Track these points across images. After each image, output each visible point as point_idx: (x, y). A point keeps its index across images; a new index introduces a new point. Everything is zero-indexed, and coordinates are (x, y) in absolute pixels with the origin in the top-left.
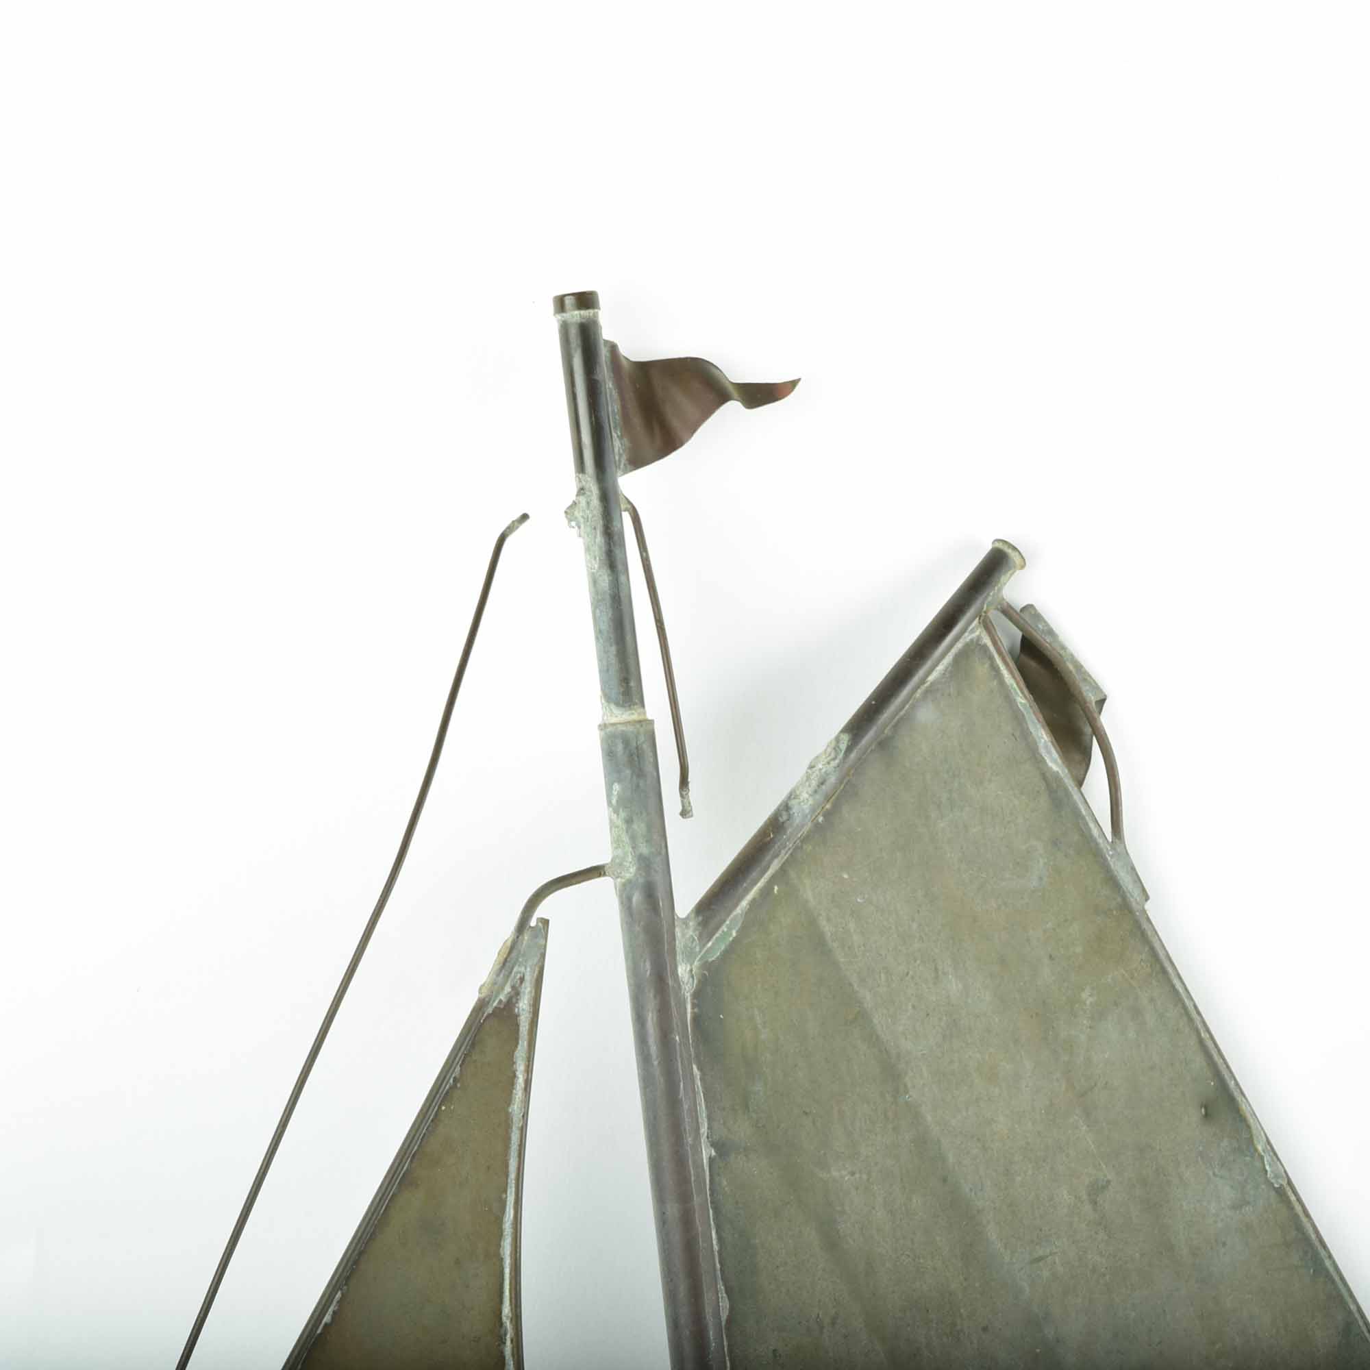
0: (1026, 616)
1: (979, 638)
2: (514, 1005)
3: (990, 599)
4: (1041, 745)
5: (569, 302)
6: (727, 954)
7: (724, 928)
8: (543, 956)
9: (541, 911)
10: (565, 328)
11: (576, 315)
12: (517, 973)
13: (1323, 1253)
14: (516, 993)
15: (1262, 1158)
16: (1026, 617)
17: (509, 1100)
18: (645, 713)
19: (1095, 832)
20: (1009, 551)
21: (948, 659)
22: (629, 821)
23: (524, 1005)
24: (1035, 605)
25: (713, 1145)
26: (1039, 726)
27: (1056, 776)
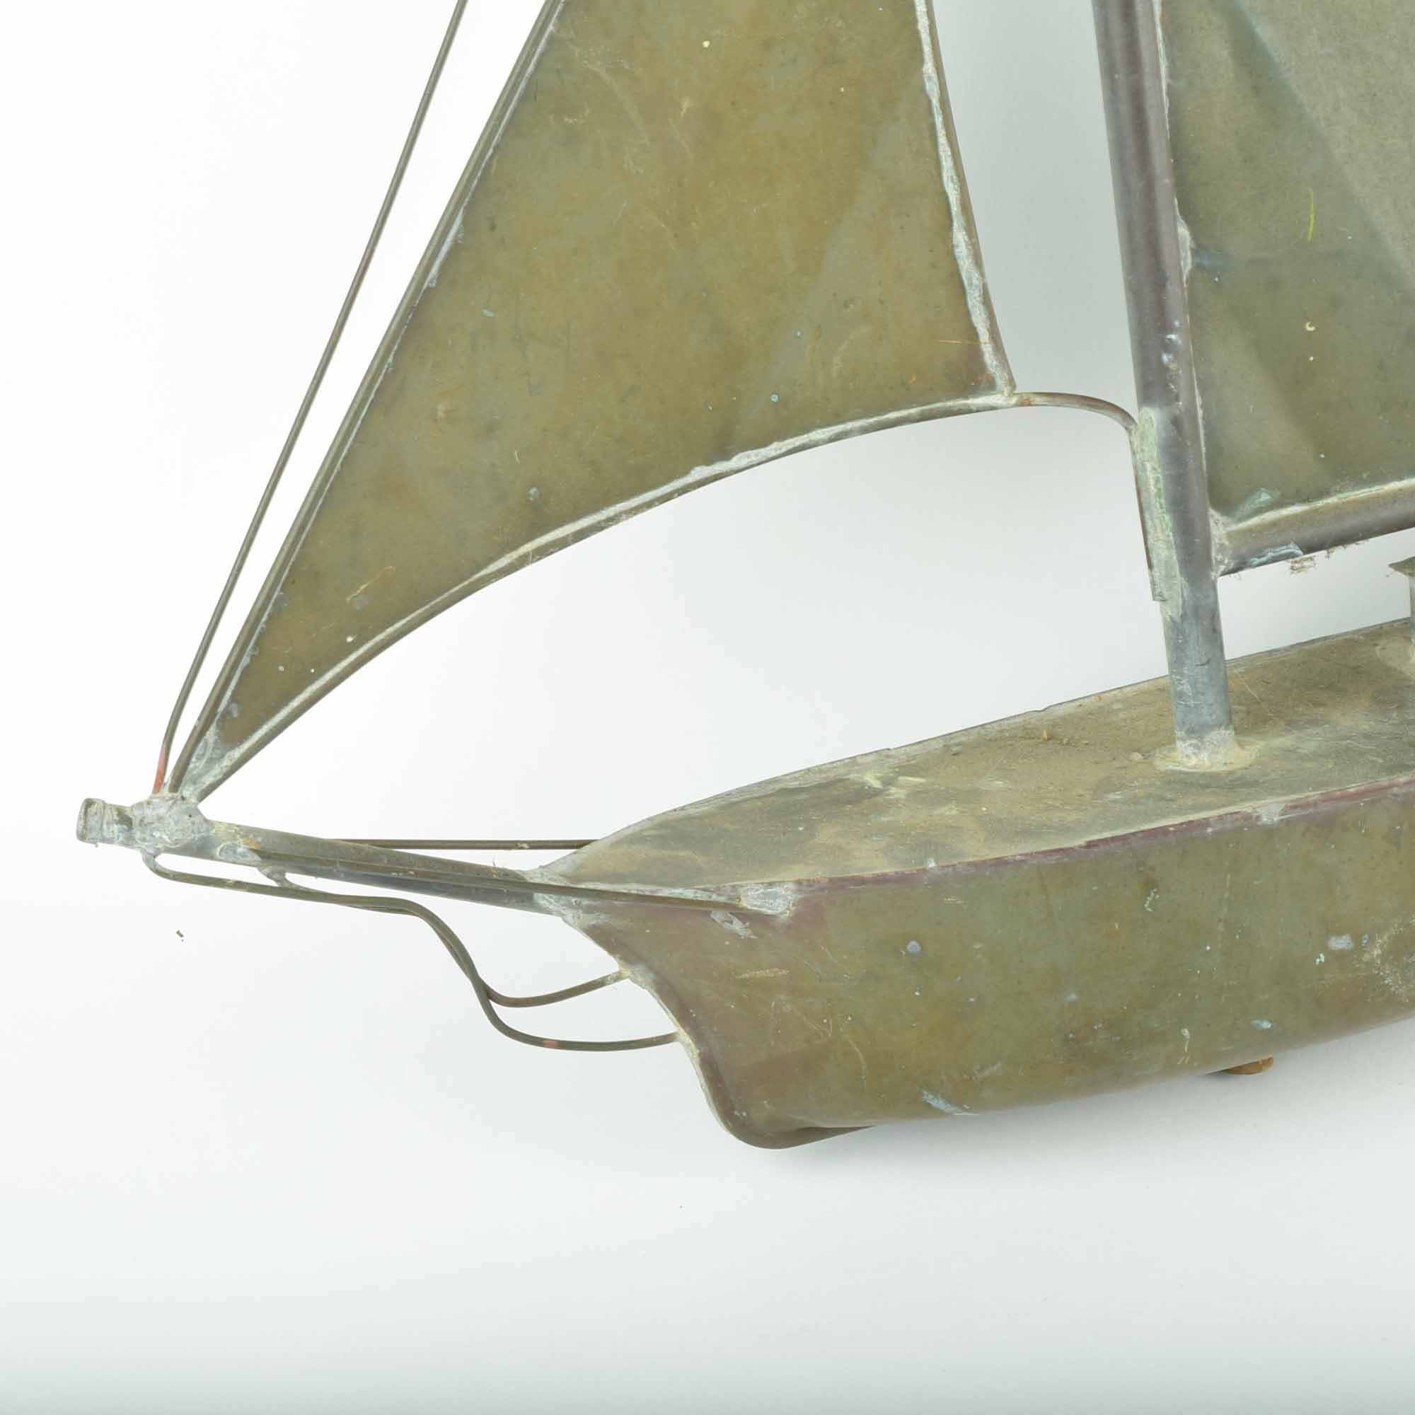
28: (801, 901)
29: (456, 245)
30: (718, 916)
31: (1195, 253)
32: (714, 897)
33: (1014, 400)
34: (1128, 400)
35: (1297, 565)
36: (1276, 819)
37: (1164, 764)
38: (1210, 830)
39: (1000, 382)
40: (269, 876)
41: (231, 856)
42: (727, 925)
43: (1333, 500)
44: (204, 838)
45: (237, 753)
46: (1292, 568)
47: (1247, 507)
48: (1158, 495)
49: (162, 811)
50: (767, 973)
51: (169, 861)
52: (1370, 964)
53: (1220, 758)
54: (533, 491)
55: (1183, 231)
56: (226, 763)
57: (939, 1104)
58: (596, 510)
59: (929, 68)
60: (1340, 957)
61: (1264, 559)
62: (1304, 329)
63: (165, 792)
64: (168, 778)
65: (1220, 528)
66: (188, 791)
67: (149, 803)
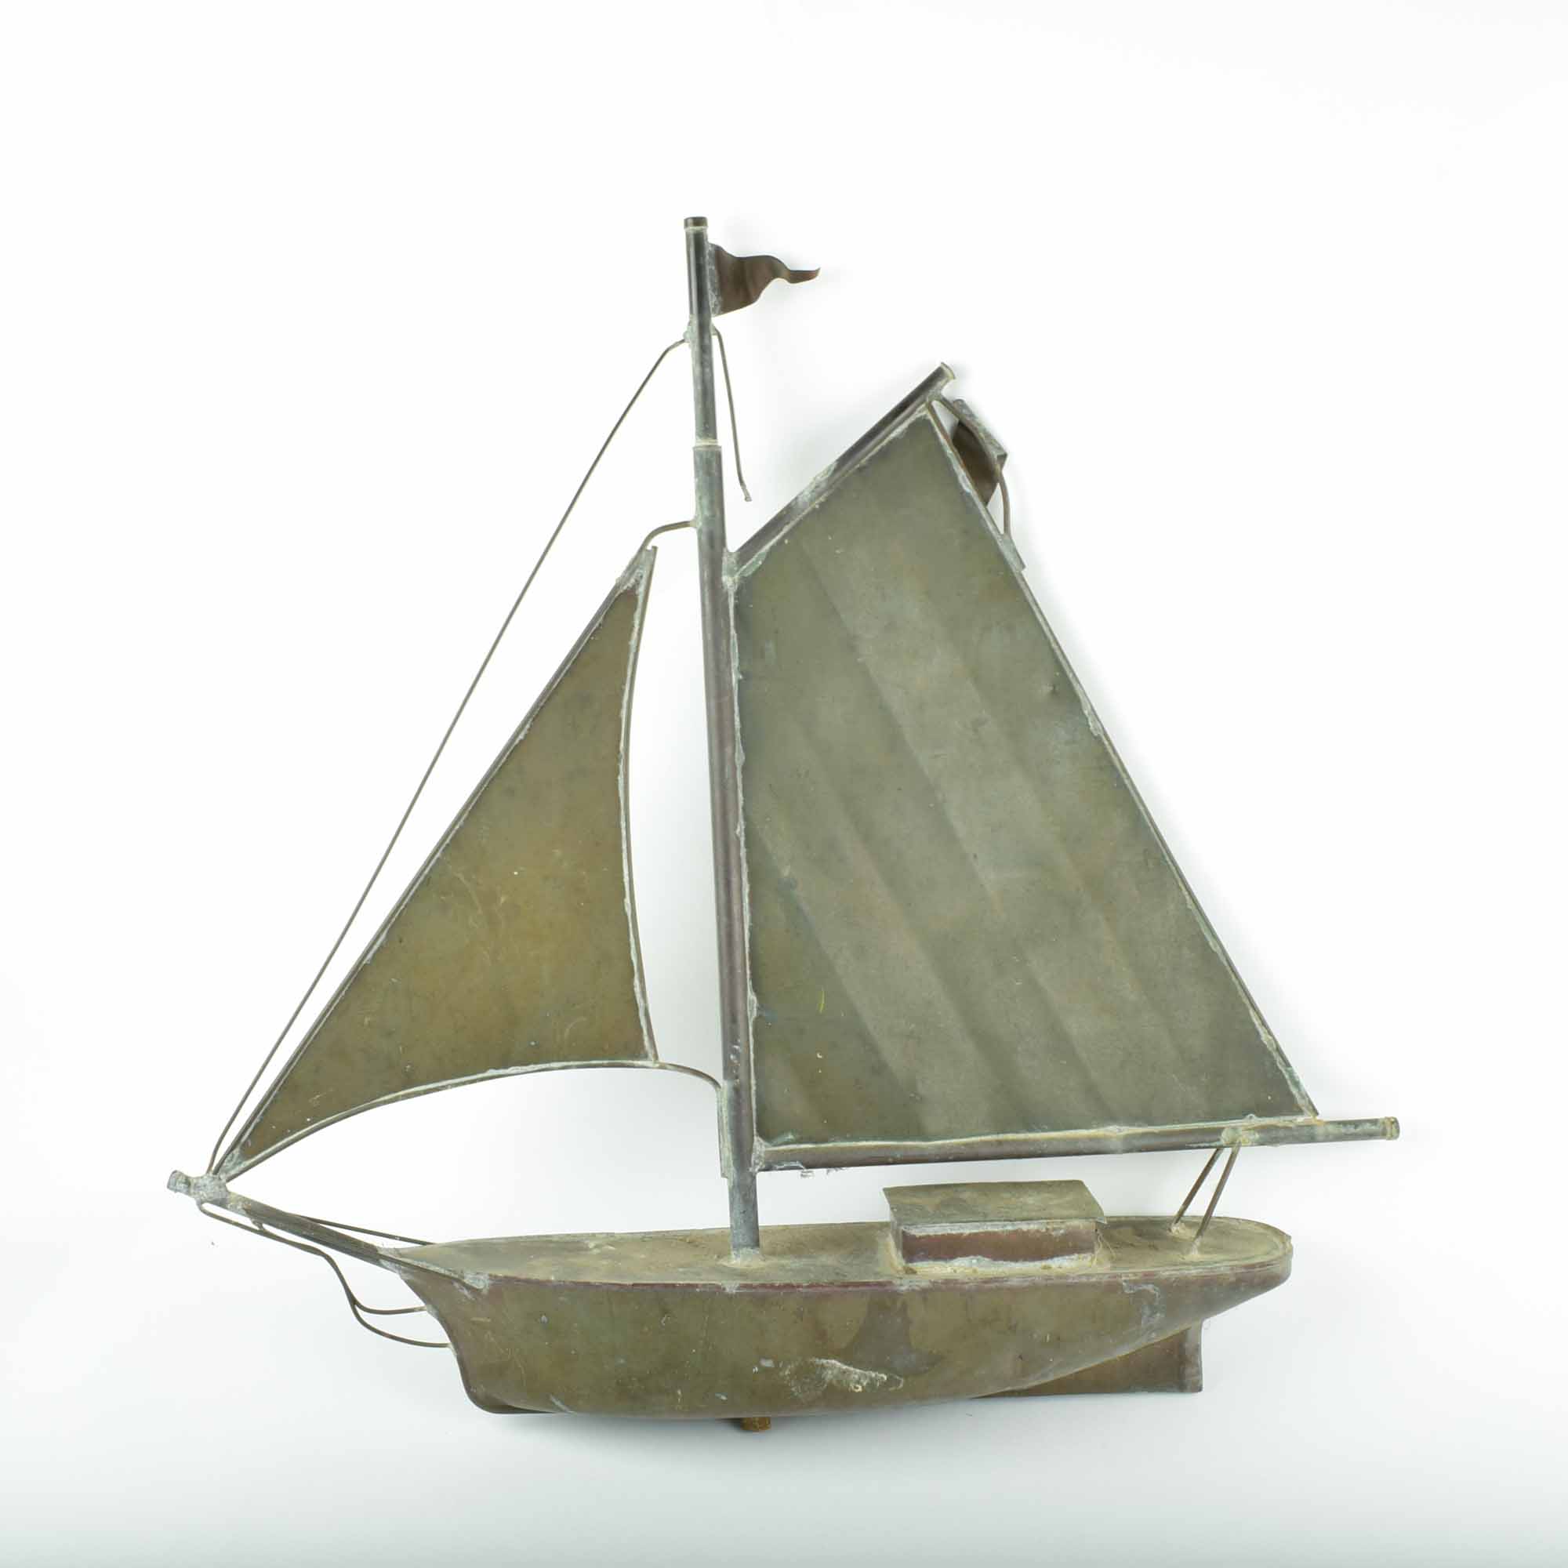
0: (955, 405)
1: (925, 416)
2: (635, 590)
3: (930, 394)
4: (960, 478)
5: (690, 221)
6: (755, 574)
7: (754, 559)
8: (652, 566)
9: (653, 542)
10: (688, 236)
11: (692, 229)
12: (638, 573)
13: (1124, 776)
14: (637, 583)
15: (1087, 719)
16: (955, 407)
17: (629, 638)
18: (716, 442)
19: (991, 527)
20: (945, 368)
21: (905, 425)
22: (700, 498)
23: (641, 590)
24: (965, 399)
25: (742, 673)
26: (959, 467)
27: (968, 495)
28: (492, 1285)
29: (381, 946)
30: (457, 1285)
31: (758, 1009)
32: (453, 1275)
33: (657, 1065)
34: (718, 1075)
35: (804, 1174)
36: (734, 1291)
37: (723, 1262)
38: (698, 1290)
39: (651, 1055)
40: (254, 1223)
41: (234, 1209)
42: (460, 1290)
43: (830, 1145)
44: (223, 1199)
45: (248, 1163)
46: (802, 1175)
47: (779, 1140)
48: (727, 1123)
49: (207, 1182)
50: (482, 1320)
51: (208, 1207)
52: (783, 1378)
53: (746, 1263)
54: (408, 1067)
55: (751, 996)
56: (242, 1166)
57: (558, 1403)
58: (438, 1081)
59: (627, 900)
60: (765, 1371)
61: (782, 1167)
62: (816, 1055)
63: (211, 1174)
64: (213, 1168)
65: (760, 1147)
66: (223, 1176)
67: (202, 1177)
